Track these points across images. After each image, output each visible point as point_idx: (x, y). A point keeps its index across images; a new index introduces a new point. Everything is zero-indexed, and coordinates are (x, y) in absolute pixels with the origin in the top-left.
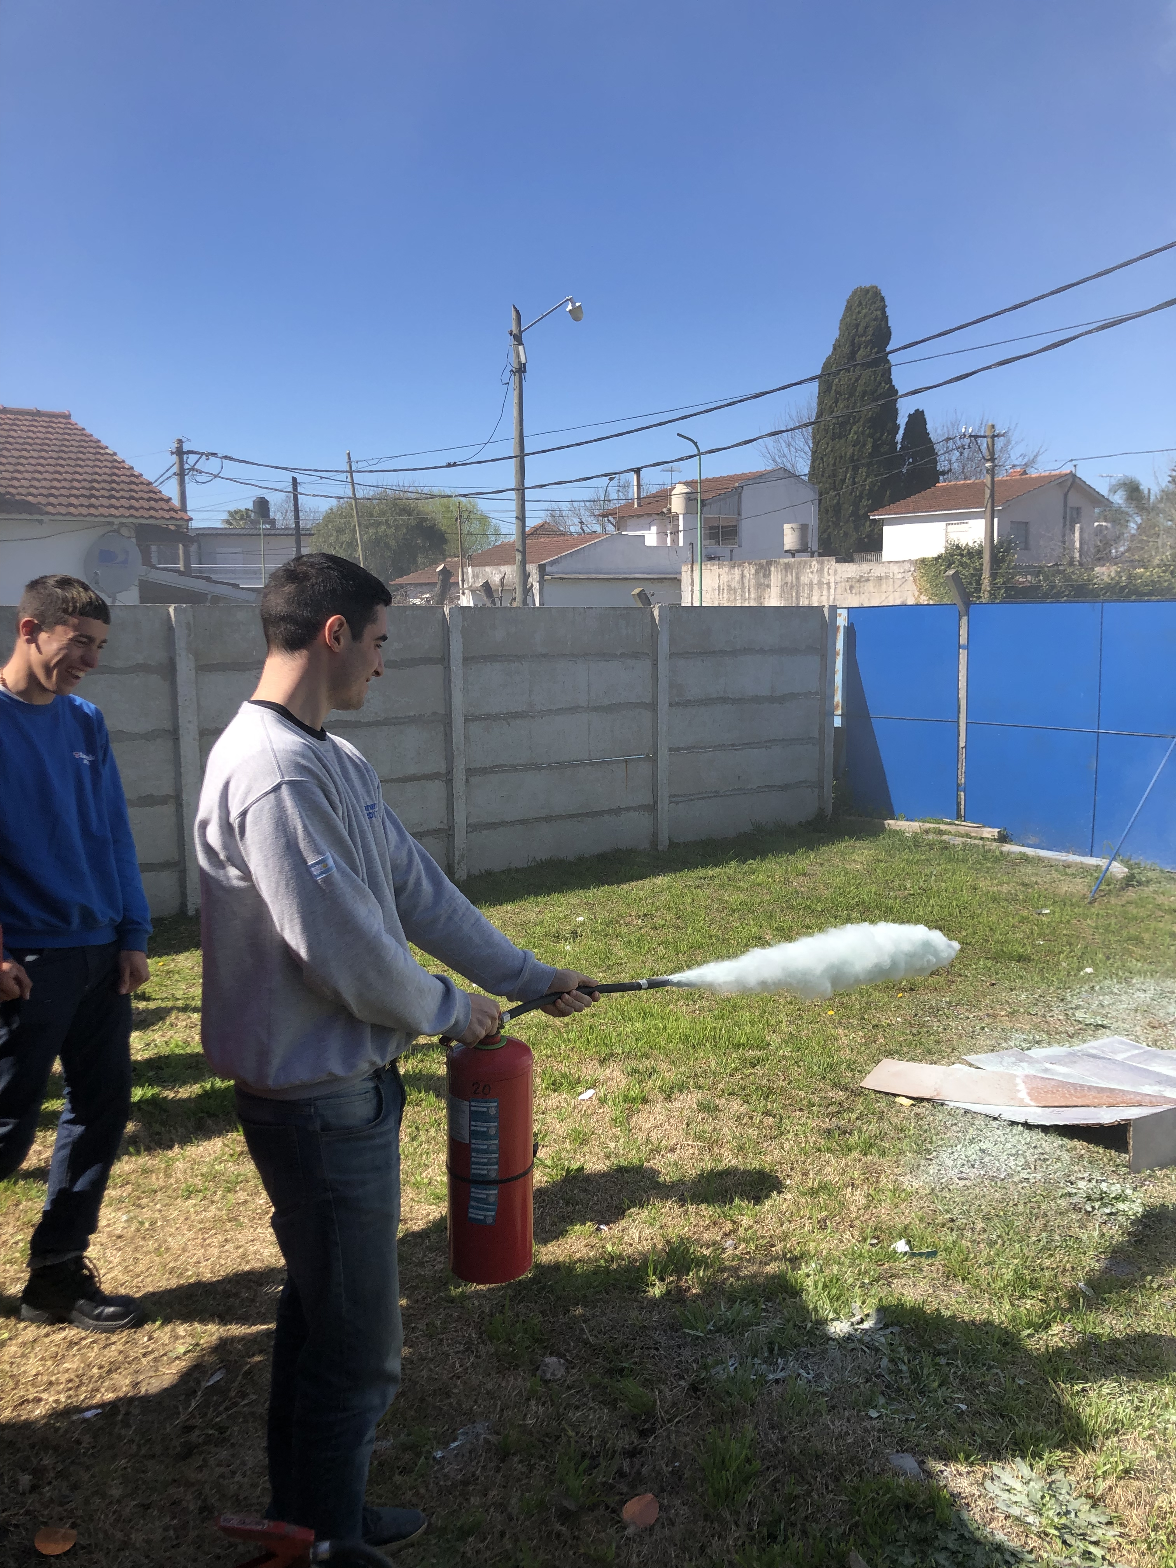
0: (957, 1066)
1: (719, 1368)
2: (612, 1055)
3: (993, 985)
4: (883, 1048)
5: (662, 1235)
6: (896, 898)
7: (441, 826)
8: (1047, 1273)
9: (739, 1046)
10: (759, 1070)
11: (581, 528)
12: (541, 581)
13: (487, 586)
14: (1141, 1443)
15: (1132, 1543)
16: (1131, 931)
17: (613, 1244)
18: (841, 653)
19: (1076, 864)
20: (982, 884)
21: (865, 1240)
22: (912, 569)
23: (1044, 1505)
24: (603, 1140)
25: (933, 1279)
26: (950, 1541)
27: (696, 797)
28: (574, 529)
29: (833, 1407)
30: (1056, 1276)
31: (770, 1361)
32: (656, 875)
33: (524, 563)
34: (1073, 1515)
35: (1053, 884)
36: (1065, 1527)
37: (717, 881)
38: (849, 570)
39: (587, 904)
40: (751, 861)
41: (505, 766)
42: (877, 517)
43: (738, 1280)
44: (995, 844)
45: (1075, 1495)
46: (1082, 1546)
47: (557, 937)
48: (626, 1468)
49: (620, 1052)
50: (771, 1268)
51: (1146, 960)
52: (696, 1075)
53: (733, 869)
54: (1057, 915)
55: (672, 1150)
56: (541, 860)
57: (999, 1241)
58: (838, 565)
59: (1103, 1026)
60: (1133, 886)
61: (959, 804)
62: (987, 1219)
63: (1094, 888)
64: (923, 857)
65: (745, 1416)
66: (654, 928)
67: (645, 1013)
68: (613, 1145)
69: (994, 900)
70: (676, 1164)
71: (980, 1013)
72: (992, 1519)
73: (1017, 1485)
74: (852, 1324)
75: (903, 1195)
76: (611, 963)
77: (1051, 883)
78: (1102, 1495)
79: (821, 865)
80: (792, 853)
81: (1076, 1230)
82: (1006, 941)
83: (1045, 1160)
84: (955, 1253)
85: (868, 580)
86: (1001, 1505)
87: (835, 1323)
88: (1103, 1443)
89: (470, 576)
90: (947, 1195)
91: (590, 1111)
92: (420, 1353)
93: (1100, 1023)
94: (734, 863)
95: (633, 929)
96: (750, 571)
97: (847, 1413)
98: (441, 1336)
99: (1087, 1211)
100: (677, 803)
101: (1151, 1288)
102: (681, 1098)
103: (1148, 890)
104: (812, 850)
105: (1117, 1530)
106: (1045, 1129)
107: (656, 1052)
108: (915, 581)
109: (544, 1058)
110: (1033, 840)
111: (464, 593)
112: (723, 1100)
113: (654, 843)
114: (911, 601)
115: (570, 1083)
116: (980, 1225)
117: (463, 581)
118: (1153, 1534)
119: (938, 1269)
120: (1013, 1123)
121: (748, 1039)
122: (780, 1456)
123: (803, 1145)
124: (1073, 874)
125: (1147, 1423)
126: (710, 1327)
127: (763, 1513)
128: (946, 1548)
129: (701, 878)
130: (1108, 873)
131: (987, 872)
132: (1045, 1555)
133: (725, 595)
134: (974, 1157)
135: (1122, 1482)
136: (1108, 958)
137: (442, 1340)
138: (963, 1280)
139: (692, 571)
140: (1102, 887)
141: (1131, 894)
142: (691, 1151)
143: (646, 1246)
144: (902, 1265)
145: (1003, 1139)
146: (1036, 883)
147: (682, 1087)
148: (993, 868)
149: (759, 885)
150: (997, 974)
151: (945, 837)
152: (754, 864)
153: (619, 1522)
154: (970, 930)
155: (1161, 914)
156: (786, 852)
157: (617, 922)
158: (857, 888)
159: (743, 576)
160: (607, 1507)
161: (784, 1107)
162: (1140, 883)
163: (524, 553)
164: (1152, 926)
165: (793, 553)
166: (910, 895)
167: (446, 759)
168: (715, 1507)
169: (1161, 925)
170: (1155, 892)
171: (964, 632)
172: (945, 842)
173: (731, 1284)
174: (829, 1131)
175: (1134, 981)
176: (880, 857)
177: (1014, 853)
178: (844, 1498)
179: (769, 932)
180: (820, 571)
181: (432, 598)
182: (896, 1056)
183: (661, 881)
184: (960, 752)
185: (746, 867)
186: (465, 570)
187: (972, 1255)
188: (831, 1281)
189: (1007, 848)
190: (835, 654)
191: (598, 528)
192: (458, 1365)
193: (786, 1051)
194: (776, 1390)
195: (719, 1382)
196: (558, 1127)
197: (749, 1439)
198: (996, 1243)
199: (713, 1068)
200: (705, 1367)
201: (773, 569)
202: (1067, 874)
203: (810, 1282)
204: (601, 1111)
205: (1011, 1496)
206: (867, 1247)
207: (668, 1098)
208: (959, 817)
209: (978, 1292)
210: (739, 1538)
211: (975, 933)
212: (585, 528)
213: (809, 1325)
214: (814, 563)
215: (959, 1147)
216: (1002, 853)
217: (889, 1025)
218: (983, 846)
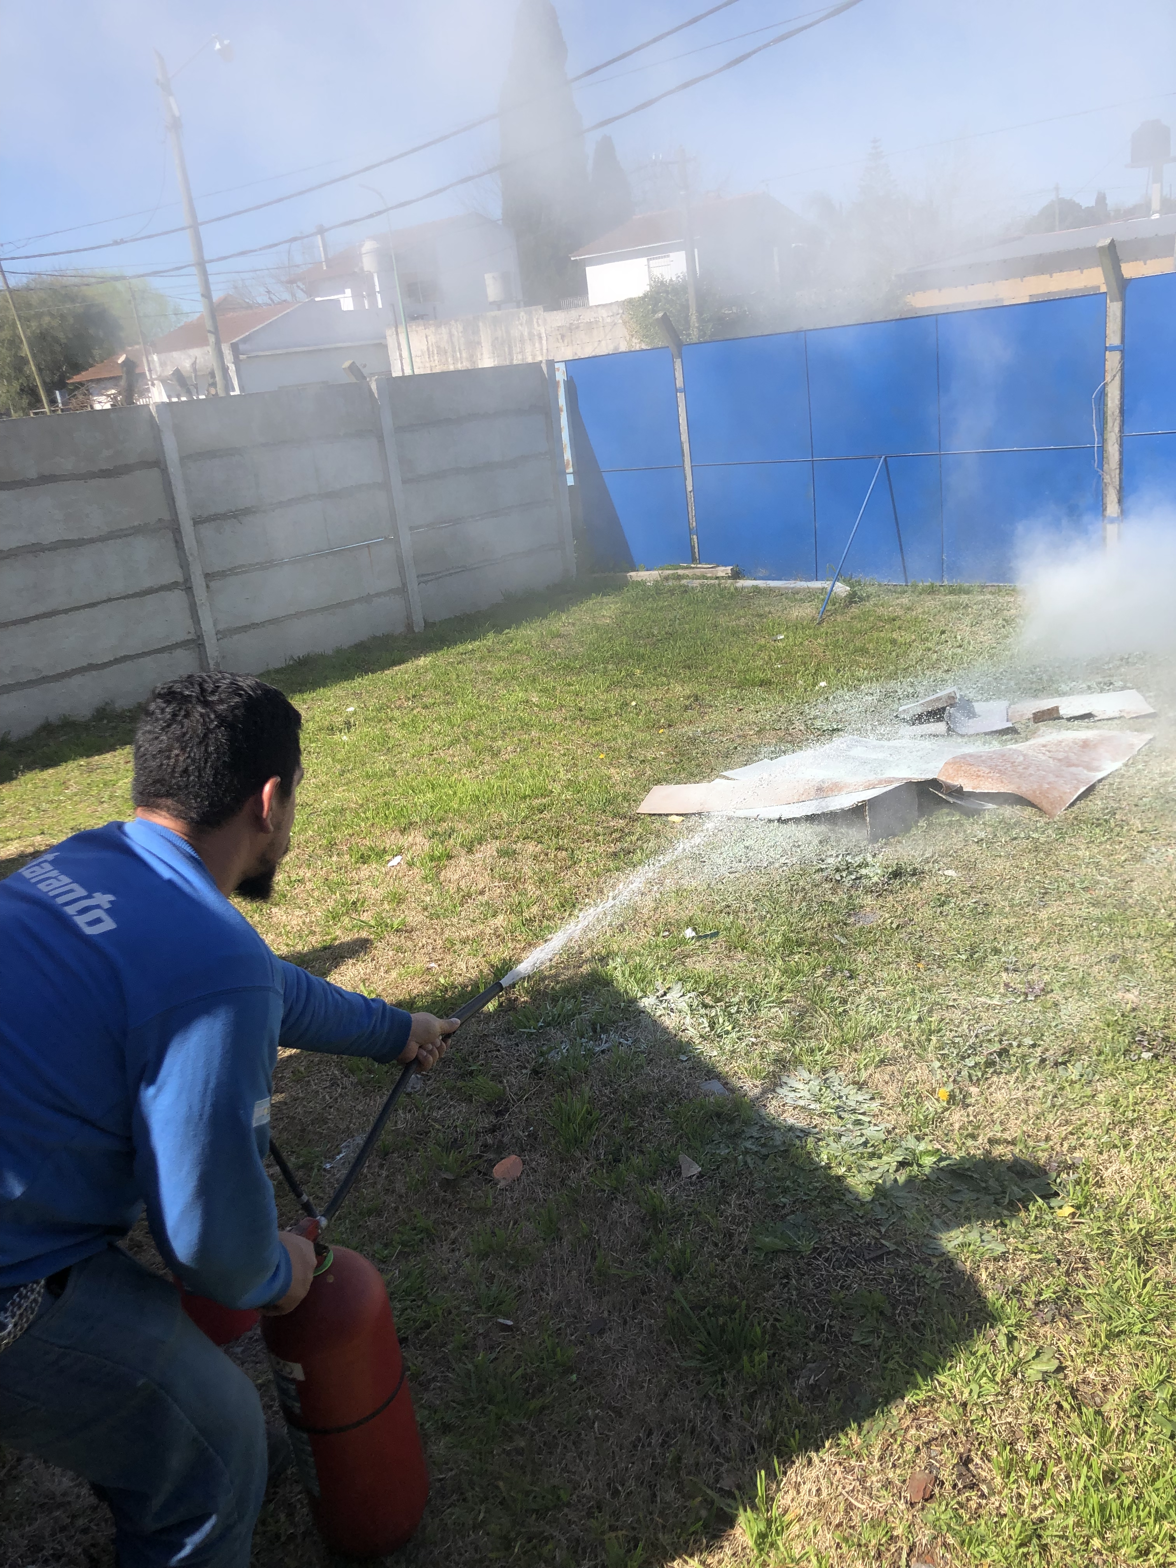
0: (718, 780)
1: (553, 1053)
2: (411, 824)
3: (741, 710)
4: (652, 779)
5: (486, 961)
6: (646, 645)
7: (189, 637)
8: (808, 932)
9: (525, 797)
10: (546, 815)
11: (270, 298)
12: (237, 361)
13: (178, 375)
14: (891, 1039)
15: (890, 1109)
16: (857, 644)
17: (445, 977)
18: (564, 408)
19: (804, 589)
20: (722, 621)
21: (658, 934)
22: (621, 311)
23: (822, 1095)
24: (417, 896)
25: (718, 953)
26: (754, 1132)
27: (445, 573)
28: (262, 300)
29: (651, 1060)
30: (816, 934)
31: (596, 1038)
32: (417, 657)
33: (218, 344)
34: (844, 1098)
35: (785, 612)
36: (838, 1107)
37: (478, 655)
38: (558, 319)
39: (355, 694)
40: (507, 631)
41: (243, 566)
42: (578, 258)
43: (558, 983)
44: (729, 581)
45: (844, 1085)
46: (853, 1117)
47: (331, 730)
48: (490, 1141)
49: (418, 820)
50: (585, 969)
51: (871, 668)
52: (491, 828)
53: (491, 641)
54: (791, 640)
55: (482, 893)
56: (299, 657)
57: (769, 916)
58: (546, 314)
59: (838, 730)
60: (855, 602)
61: (693, 547)
62: (755, 901)
63: (821, 609)
64: (666, 603)
65: (581, 1082)
66: (425, 707)
67: (433, 785)
68: (428, 898)
69: (734, 634)
70: (487, 903)
71: (732, 736)
72: (784, 1112)
73: (800, 1086)
74: (658, 997)
75: (685, 894)
76: (390, 746)
77: (783, 611)
78: (865, 1081)
79: (574, 624)
80: (545, 617)
81: (830, 897)
82: (748, 670)
83: (799, 846)
84: (733, 930)
85: (578, 327)
86: (788, 1100)
87: (643, 1000)
88: (863, 1045)
89: (157, 365)
90: (722, 887)
91: (400, 875)
92: (291, 1096)
93: (835, 727)
94: (491, 635)
95: (405, 712)
96: (457, 329)
97: (662, 1062)
98: (307, 1079)
99: (836, 880)
100: (426, 582)
101: (891, 928)
102: (482, 849)
103: (869, 605)
104: (563, 611)
105: (878, 1102)
106: (796, 820)
107: (451, 815)
108: (625, 323)
109: (348, 837)
110: (762, 572)
111: (153, 385)
112: (519, 845)
113: (410, 627)
114: (623, 348)
115: (377, 854)
116: (751, 906)
117: (150, 370)
118: (905, 1100)
119: (721, 945)
120: (770, 821)
121: (532, 791)
122: (614, 1104)
123: (595, 869)
124: (801, 599)
125: (894, 1025)
126: (540, 1024)
127: (606, 1146)
128: (752, 1137)
129: (462, 654)
130: (833, 593)
131: (725, 609)
132: (826, 1128)
133: (436, 358)
134: (740, 853)
135: (879, 1069)
136: (839, 671)
137: (309, 1081)
138: (743, 950)
139: (397, 334)
140: (828, 608)
141: (854, 610)
142: (499, 891)
143: (474, 974)
144: (692, 947)
145: (762, 835)
146: (770, 612)
147: (481, 840)
148: (730, 604)
149: (518, 652)
150: (743, 700)
151: (684, 582)
152: (511, 632)
153: (491, 1181)
154: (716, 665)
155: (881, 624)
156: (539, 616)
157: (388, 707)
158: (609, 641)
159: (451, 335)
160: (480, 1172)
161: (574, 841)
162: (861, 599)
163: (216, 332)
164: (875, 636)
165: (498, 305)
166: (658, 640)
167: (182, 567)
168: (568, 1151)
169: (882, 634)
170: (875, 605)
171: (679, 375)
172: (684, 586)
173: (553, 988)
174: (615, 854)
175: (863, 687)
176: (627, 609)
177: (747, 587)
178: (669, 1120)
179: (535, 694)
180: (530, 322)
181: (120, 393)
182: (664, 783)
183: (423, 661)
184: (689, 496)
185: (503, 637)
186: (150, 359)
187: (748, 930)
188: (635, 969)
189: (741, 583)
190: (559, 410)
191: (286, 296)
192: (327, 1097)
193: (568, 795)
194: (603, 1059)
195: (555, 1064)
196: (374, 893)
197: (587, 1097)
198: (765, 917)
199: (506, 820)
200: (542, 1054)
201: (481, 324)
202: (796, 600)
203: (618, 974)
204: (411, 872)
205: (796, 1094)
206: (660, 939)
207: (470, 851)
208: (694, 560)
209: (755, 956)
210: (590, 1168)
211: (720, 667)
212: (273, 297)
213: (623, 1004)
214: (522, 314)
215: (726, 847)
216: (736, 589)
217: (654, 759)
218: (719, 585)
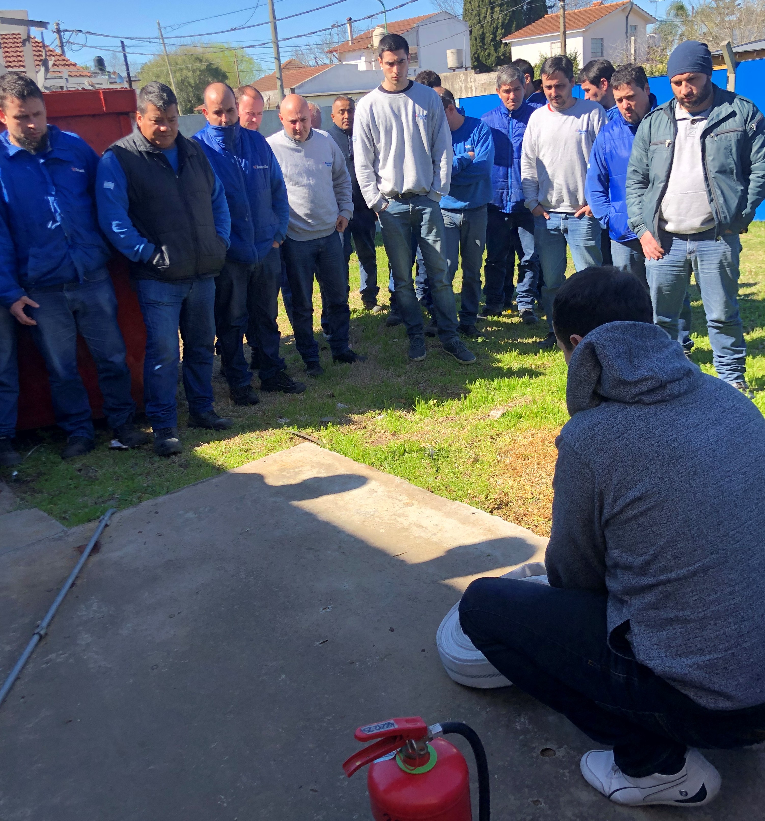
11: (316, 62)
28: (312, 62)
33: (282, 86)
38: (483, 78)
42: (507, 42)
58: (476, 75)
163: (281, 81)
165: (453, 69)
191: (327, 61)
214: (462, 75)
